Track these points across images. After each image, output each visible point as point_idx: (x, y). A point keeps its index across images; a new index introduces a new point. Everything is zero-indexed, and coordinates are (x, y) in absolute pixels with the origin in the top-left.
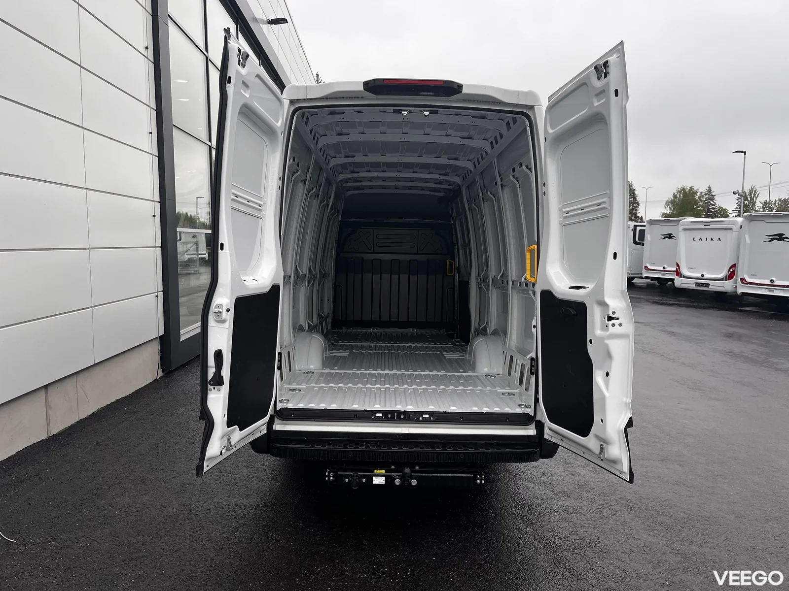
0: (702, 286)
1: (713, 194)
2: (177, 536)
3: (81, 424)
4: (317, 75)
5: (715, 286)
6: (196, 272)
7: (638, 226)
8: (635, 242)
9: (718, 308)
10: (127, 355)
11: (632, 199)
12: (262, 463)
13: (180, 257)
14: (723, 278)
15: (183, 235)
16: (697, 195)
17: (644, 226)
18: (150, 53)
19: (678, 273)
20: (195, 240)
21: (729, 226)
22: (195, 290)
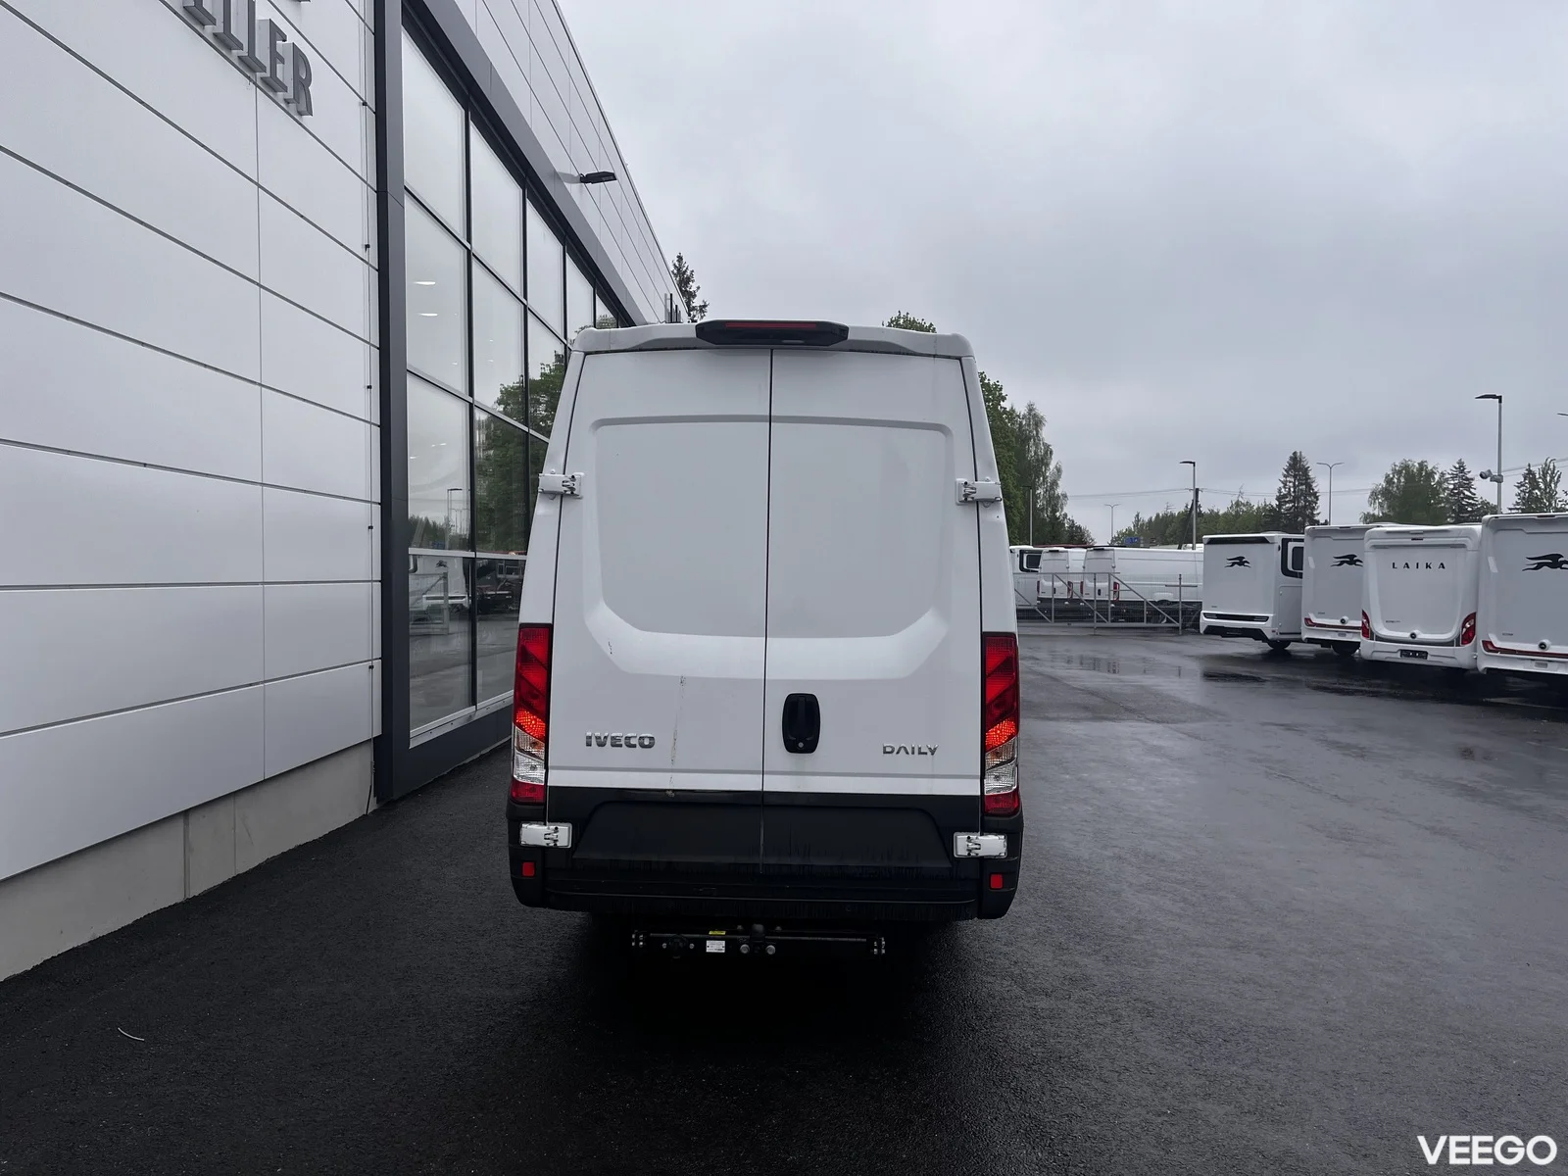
0: (1414, 656)
1: (1469, 476)
2: (396, 1035)
3: (239, 883)
4: (680, 258)
5: (1437, 657)
6: (444, 632)
7: (1290, 540)
8: (1285, 571)
9: (1443, 700)
10: (318, 766)
11: (1304, 487)
12: (541, 941)
13: (413, 604)
14: (1453, 641)
15: (420, 562)
16: (1434, 478)
17: (1302, 540)
18: (373, 256)
19: (1367, 631)
20: (442, 570)
21: (1459, 541)
22: (443, 664)
